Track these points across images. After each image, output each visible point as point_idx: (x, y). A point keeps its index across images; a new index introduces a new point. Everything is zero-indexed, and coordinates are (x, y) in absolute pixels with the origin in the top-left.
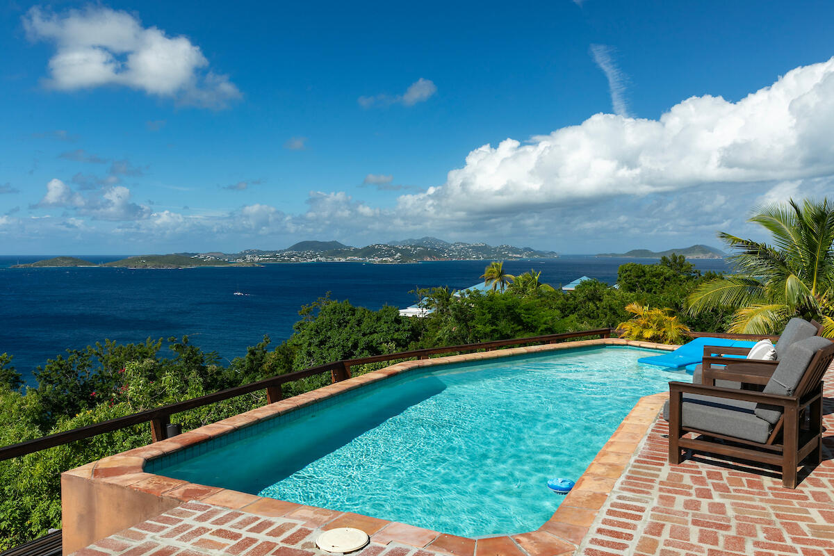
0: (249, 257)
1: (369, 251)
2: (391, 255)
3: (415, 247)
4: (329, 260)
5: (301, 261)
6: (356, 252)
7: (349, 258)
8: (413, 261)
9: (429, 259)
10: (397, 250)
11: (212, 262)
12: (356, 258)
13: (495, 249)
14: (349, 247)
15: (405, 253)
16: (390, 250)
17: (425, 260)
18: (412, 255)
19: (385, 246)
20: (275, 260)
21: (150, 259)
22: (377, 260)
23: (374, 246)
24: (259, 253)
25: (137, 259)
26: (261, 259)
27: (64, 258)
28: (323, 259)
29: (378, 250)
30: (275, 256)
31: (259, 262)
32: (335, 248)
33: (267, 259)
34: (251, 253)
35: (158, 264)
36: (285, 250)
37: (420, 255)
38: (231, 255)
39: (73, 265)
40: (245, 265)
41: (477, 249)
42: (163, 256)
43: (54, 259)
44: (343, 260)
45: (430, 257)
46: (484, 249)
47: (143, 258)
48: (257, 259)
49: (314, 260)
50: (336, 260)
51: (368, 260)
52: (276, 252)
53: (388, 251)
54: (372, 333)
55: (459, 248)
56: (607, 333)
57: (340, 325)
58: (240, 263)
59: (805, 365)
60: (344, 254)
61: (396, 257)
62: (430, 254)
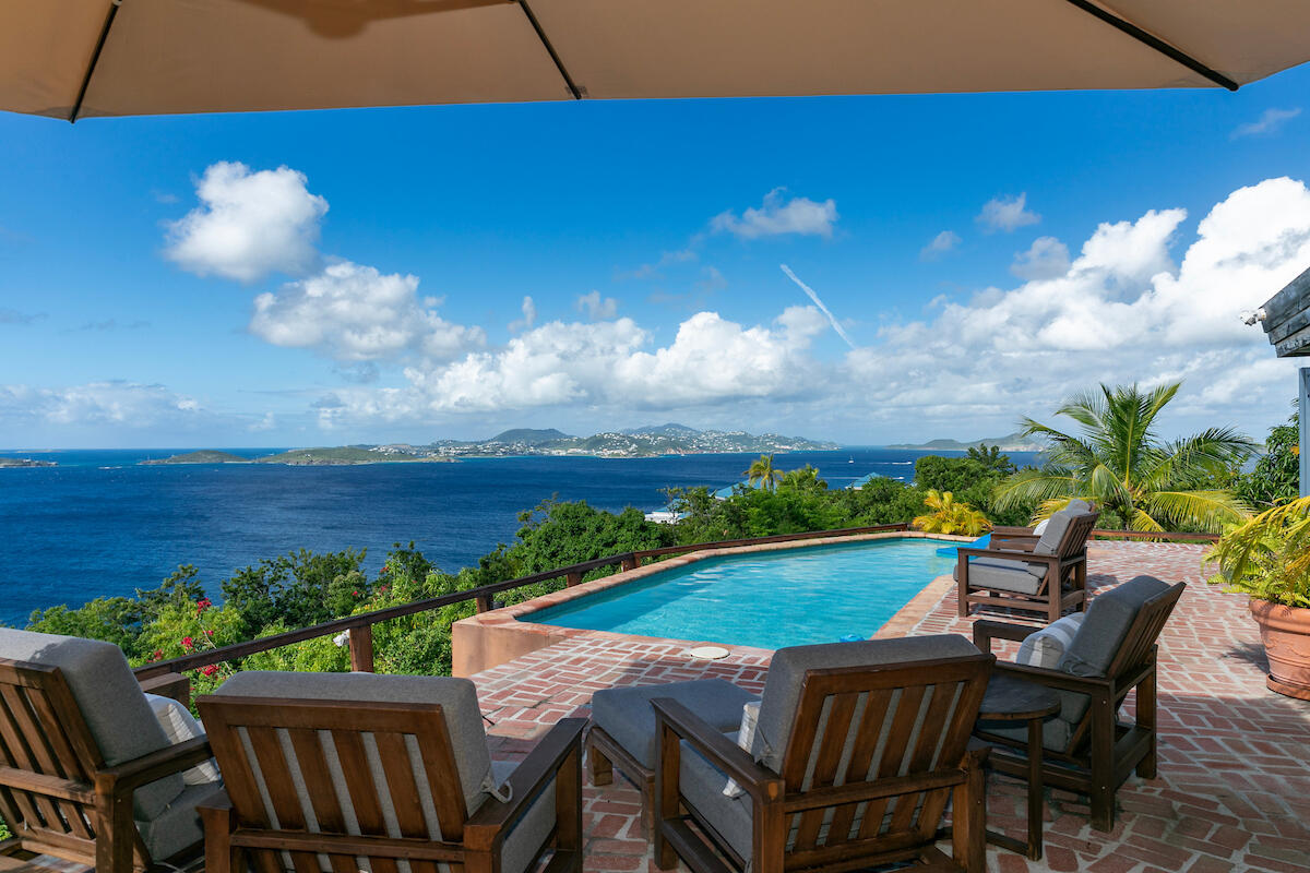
0: (442, 450)
1: (597, 442)
2: (625, 447)
3: (656, 436)
4: (545, 453)
5: (510, 454)
6: (580, 443)
7: (571, 450)
8: (653, 455)
9: (673, 452)
10: (633, 441)
11: (395, 456)
12: (579, 450)
13: (758, 439)
14: (571, 437)
15: (642, 444)
16: (625, 440)
17: (668, 453)
18: (651, 447)
19: (616, 434)
20: (477, 454)
21: (314, 452)
22: (606, 454)
23: (602, 437)
24: (455, 443)
25: (300, 453)
26: (459, 452)
27: (207, 452)
28: (537, 452)
29: (608, 440)
30: (476, 448)
31: (455, 456)
32: (553, 438)
33: (466, 452)
34: (445, 444)
35: (327, 459)
36: (489, 441)
37: (661, 446)
38: (420, 447)
40: (438, 460)
41: (734, 439)
42: (334, 449)
44: (563, 453)
45: (675, 448)
46: (745, 439)
47: (307, 452)
48: (452, 452)
49: (527, 452)
50: (554, 453)
51: (594, 453)
52: (478, 443)
53: (621, 442)
54: (614, 542)
55: (710, 437)
56: (904, 527)
57: (573, 533)
58: (433, 458)
59: (1064, 529)
60: (565, 446)
61: (630, 449)
62: (674, 445)
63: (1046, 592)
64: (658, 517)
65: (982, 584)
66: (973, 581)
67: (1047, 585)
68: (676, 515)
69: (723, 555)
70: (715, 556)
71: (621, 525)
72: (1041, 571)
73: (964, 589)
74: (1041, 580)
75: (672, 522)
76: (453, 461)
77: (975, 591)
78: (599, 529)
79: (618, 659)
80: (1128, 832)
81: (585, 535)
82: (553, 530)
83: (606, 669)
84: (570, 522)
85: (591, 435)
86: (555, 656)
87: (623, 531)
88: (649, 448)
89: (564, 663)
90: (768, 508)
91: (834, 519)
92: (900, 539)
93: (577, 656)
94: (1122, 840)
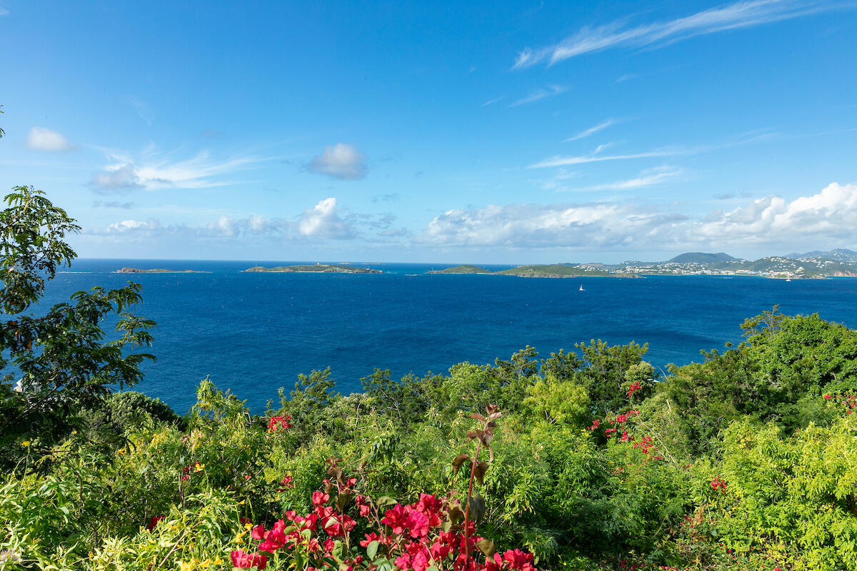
0: (628, 269)
1: (764, 264)
2: (791, 269)
3: (823, 260)
4: (716, 273)
5: (684, 273)
6: (747, 265)
7: (739, 271)
8: (820, 277)
9: (840, 275)
10: (799, 264)
12: (746, 271)
14: (739, 260)
15: (809, 267)
16: (791, 263)
17: (835, 275)
18: (818, 270)
19: (783, 258)
20: (656, 272)
21: (536, 268)
22: (773, 275)
23: (769, 260)
25: (526, 268)
26: (642, 270)
27: (467, 266)
28: (708, 272)
29: (774, 263)
30: (656, 268)
31: (639, 273)
32: (723, 261)
33: (647, 271)
34: (631, 264)
35: (544, 273)
36: (666, 262)
37: (828, 269)
38: (612, 266)
39: (474, 272)
40: (625, 276)
42: (549, 266)
43: (460, 267)
44: (731, 273)
45: (843, 271)
47: (531, 267)
48: (637, 270)
49: (699, 272)
50: (724, 273)
51: (761, 274)
52: (657, 263)
53: (787, 264)
60: (734, 267)
61: (797, 271)
85: (758, 258)
88: (817, 270)
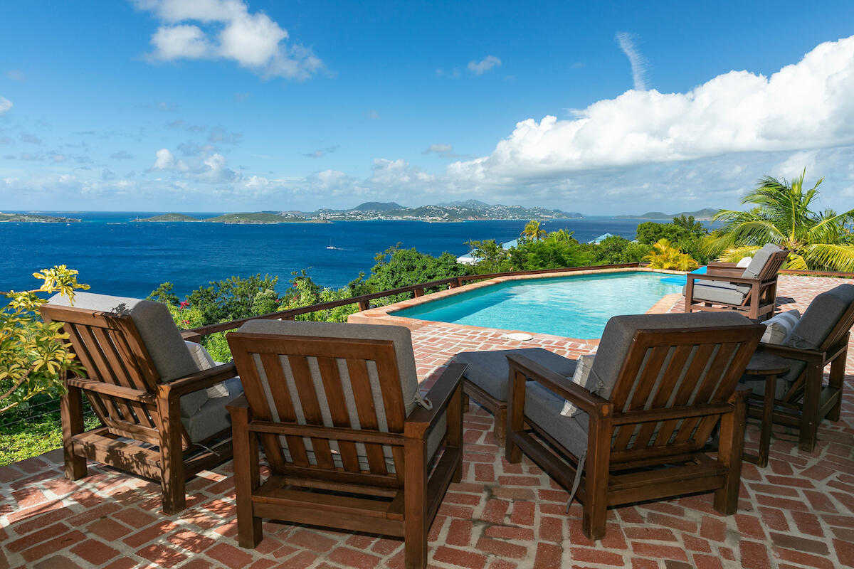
0: (322, 215)
1: (422, 211)
2: (441, 215)
3: (461, 208)
4: (388, 219)
5: (365, 219)
6: (411, 212)
7: (405, 217)
8: (459, 221)
9: (472, 219)
10: (446, 211)
11: (291, 219)
12: (410, 217)
13: (529, 210)
14: (405, 208)
15: (453, 213)
16: (440, 210)
17: (469, 219)
19: (435, 207)
20: (344, 218)
21: (241, 215)
22: (428, 219)
23: (426, 208)
24: (330, 212)
25: (232, 216)
26: (333, 217)
27: (174, 214)
28: (383, 218)
29: (429, 210)
30: (343, 215)
31: (330, 219)
32: (394, 209)
33: (337, 217)
34: (324, 211)
35: (249, 220)
36: (352, 210)
37: (465, 215)
38: (308, 213)
39: (181, 220)
40: (319, 222)
41: (513, 210)
42: (253, 214)
43: (166, 215)
44: (400, 219)
45: (473, 216)
46: (520, 210)
47: (236, 215)
48: (328, 217)
49: (376, 218)
50: (394, 218)
51: (421, 219)
52: (345, 211)
53: (438, 211)
54: (434, 276)
55: (498, 209)
56: (637, 265)
57: (408, 270)
58: (315, 220)
59: (765, 261)
60: (402, 214)
61: (444, 216)
62: (473, 214)
63: (748, 304)
64: (463, 260)
65: (703, 298)
66: (696, 295)
67: (750, 299)
68: (476, 259)
69: (518, 280)
70: (512, 280)
71: (440, 264)
72: (746, 290)
73: (690, 301)
74: (745, 296)
75: (472, 264)
76: (329, 222)
77: (697, 303)
78: (424, 268)
79: (460, 339)
80: (824, 452)
81: (416, 271)
82: (396, 267)
83: (453, 345)
84: (406, 263)
85: (419, 207)
86: (418, 337)
87: (440, 268)
88: (457, 216)
89: (424, 341)
90: (540, 253)
91: (584, 261)
92: (636, 272)
93: (432, 336)
94: (821, 457)
